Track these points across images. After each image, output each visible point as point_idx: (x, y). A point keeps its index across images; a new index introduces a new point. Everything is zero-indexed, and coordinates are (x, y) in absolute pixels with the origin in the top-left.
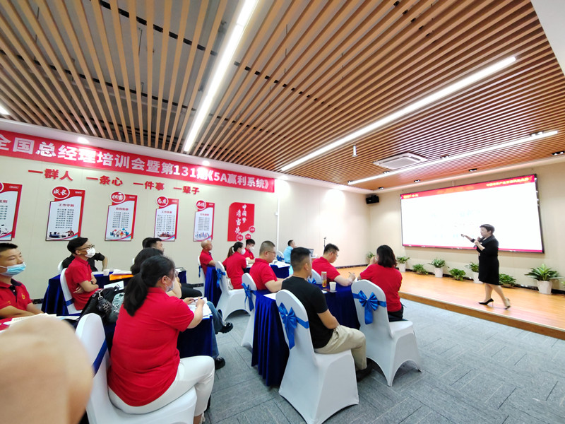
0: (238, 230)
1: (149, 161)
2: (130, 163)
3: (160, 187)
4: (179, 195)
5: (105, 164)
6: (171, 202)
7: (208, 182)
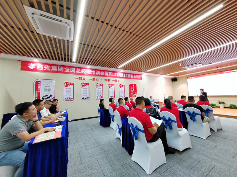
0: (132, 94)
1: (105, 72)
2: (100, 73)
3: (109, 80)
4: (114, 83)
5: (93, 74)
6: (112, 85)
7: (122, 78)
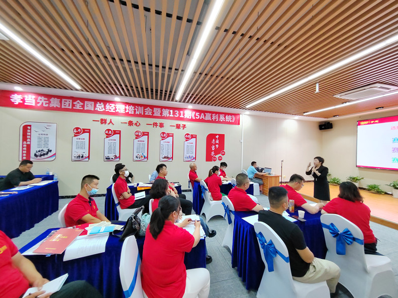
0: (213, 153)
1: (154, 109)
2: (144, 111)
3: (162, 125)
4: (173, 130)
5: (130, 113)
6: (168, 135)
7: (192, 120)
